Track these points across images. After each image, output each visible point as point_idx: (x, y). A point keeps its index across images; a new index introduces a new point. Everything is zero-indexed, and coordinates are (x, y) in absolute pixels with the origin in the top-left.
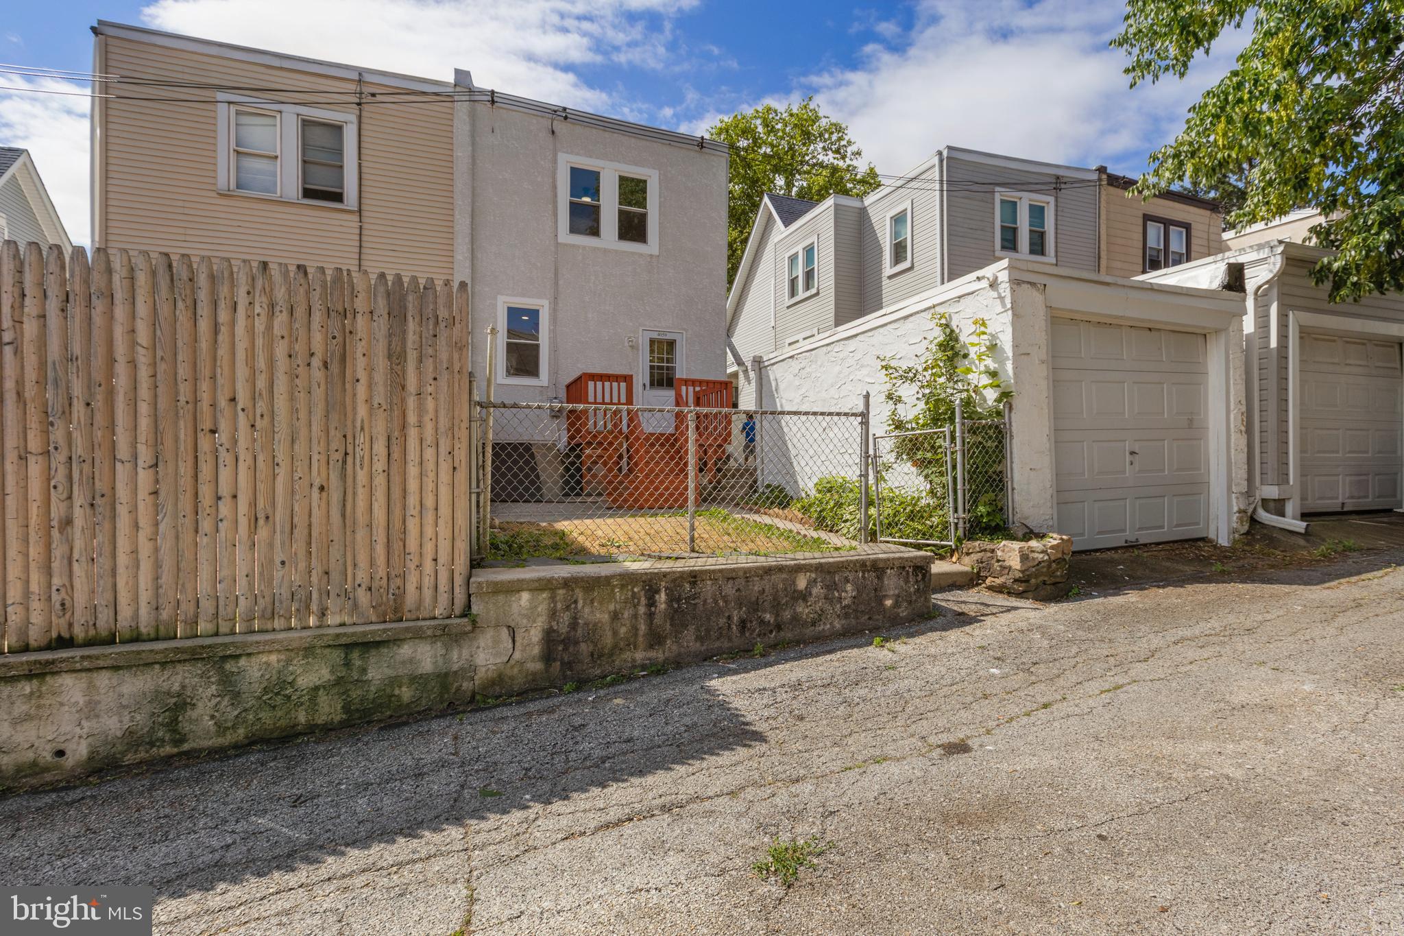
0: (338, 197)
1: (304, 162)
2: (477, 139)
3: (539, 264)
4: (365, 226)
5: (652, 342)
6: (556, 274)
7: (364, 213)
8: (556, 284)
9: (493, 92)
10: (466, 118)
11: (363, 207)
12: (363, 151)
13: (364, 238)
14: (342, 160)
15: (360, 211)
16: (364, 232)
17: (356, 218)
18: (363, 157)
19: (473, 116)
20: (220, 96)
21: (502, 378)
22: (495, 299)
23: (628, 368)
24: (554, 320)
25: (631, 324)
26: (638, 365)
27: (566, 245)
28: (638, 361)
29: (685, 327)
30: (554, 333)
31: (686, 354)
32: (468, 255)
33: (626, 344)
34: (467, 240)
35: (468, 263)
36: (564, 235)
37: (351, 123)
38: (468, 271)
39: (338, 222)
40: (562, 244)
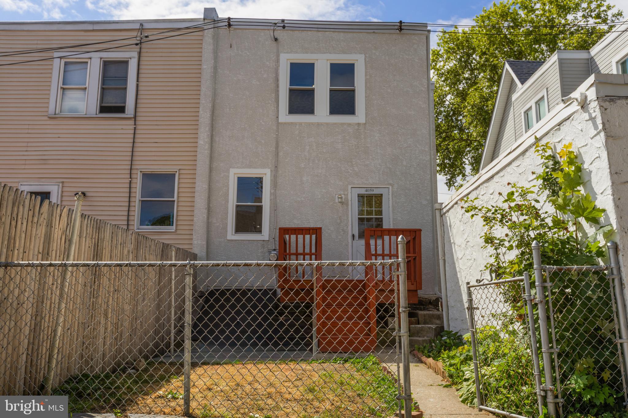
0: (121, 109)
1: (103, 89)
2: (219, 54)
3: (263, 141)
4: (138, 127)
5: (360, 196)
6: (277, 147)
7: (138, 118)
8: (277, 154)
9: (230, 19)
10: (211, 41)
11: (138, 114)
12: (141, 75)
13: (137, 136)
14: (126, 84)
15: (135, 117)
16: (137, 132)
17: (132, 122)
18: (140, 80)
19: (216, 39)
20: (56, 54)
21: (231, 235)
22: (228, 171)
23: (339, 221)
24: (275, 184)
25: (341, 183)
26: (348, 218)
27: (285, 123)
28: (347, 215)
29: (391, 182)
30: (274, 195)
31: (393, 206)
32: (208, 140)
33: (337, 201)
34: (207, 129)
35: (207, 146)
36: (285, 117)
37: (134, 57)
38: (207, 152)
39: (120, 127)
40: (282, 123)
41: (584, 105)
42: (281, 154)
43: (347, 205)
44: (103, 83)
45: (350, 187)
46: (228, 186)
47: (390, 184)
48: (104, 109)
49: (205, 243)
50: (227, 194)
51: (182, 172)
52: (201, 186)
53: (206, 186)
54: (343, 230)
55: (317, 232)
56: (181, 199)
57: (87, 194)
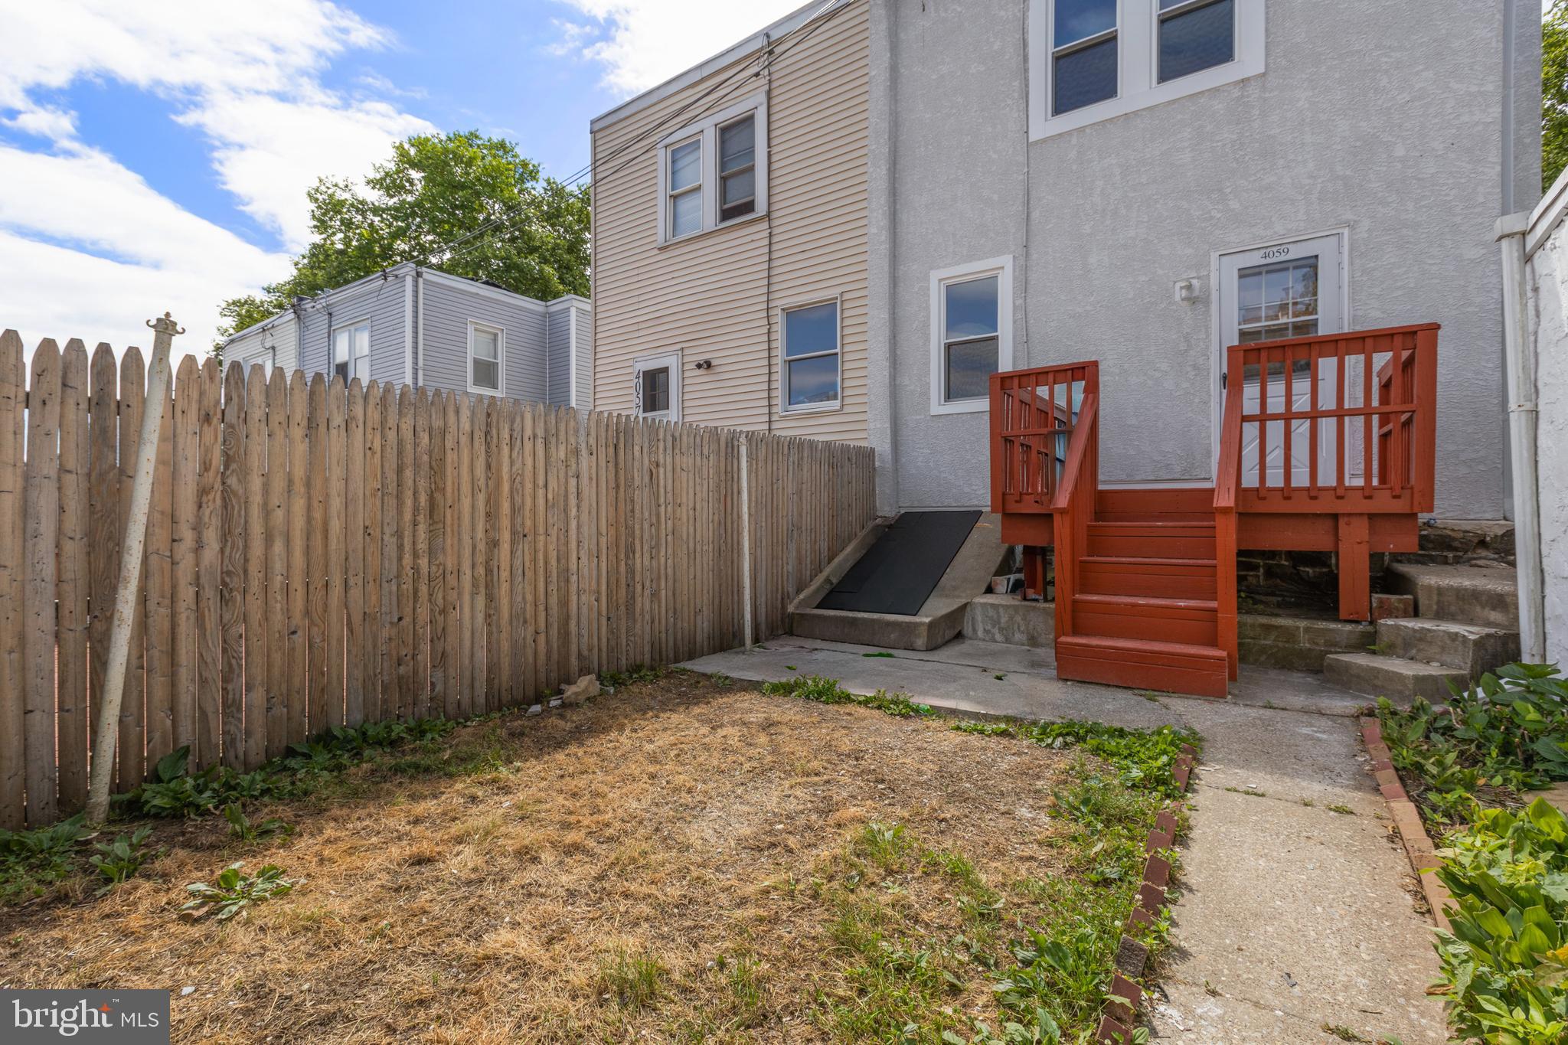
0: (748, 207)
1: (722, 179)
2: (901, 36)
4: (774, 231)
5: (1247, 274)
6: (1027, 202)
7: (773, 215)
8: (1028, 218)
10: (882, 11)
11: (772, 208)
12: (773, 134)
13: (773, 248)
14: (754, 160)
15: (769, 214)
16: (774, 239)
17: (765, 224)
18: (773, 142)
19: (893, 4)
21: (938, 407)
22: (927, 278)
23: (1183, 346)
24: (1023, 286)
25: (1189, 251)
26: (1208, 335)
27: (1044, 141)
28: (1207, 328)
29: (1349, 216)
30: (1023, 312)
31: (1353, 282)
32: (884, 222)
33: (1177, 298)
34: (883, 200)
35: (884, 236)
36: (1043, 125)
37: (761, 104)
38: (884, 248)
39: (749, 239)
40: (1036, 143)
42: (1035, 215)
43: (1207, 302)
44: (722, 169)
45: (1214, 256)
46: (927, 308)
47: (1348, 224)
48: (726, 214)
49: (888, 425)
50: (926, 325)
51: (846, 296)
52: (878, 316)
53: (885, 315)
54: (1195, 367)
55: (1085, 372)
56: (847, 349)
57: (714, 363)
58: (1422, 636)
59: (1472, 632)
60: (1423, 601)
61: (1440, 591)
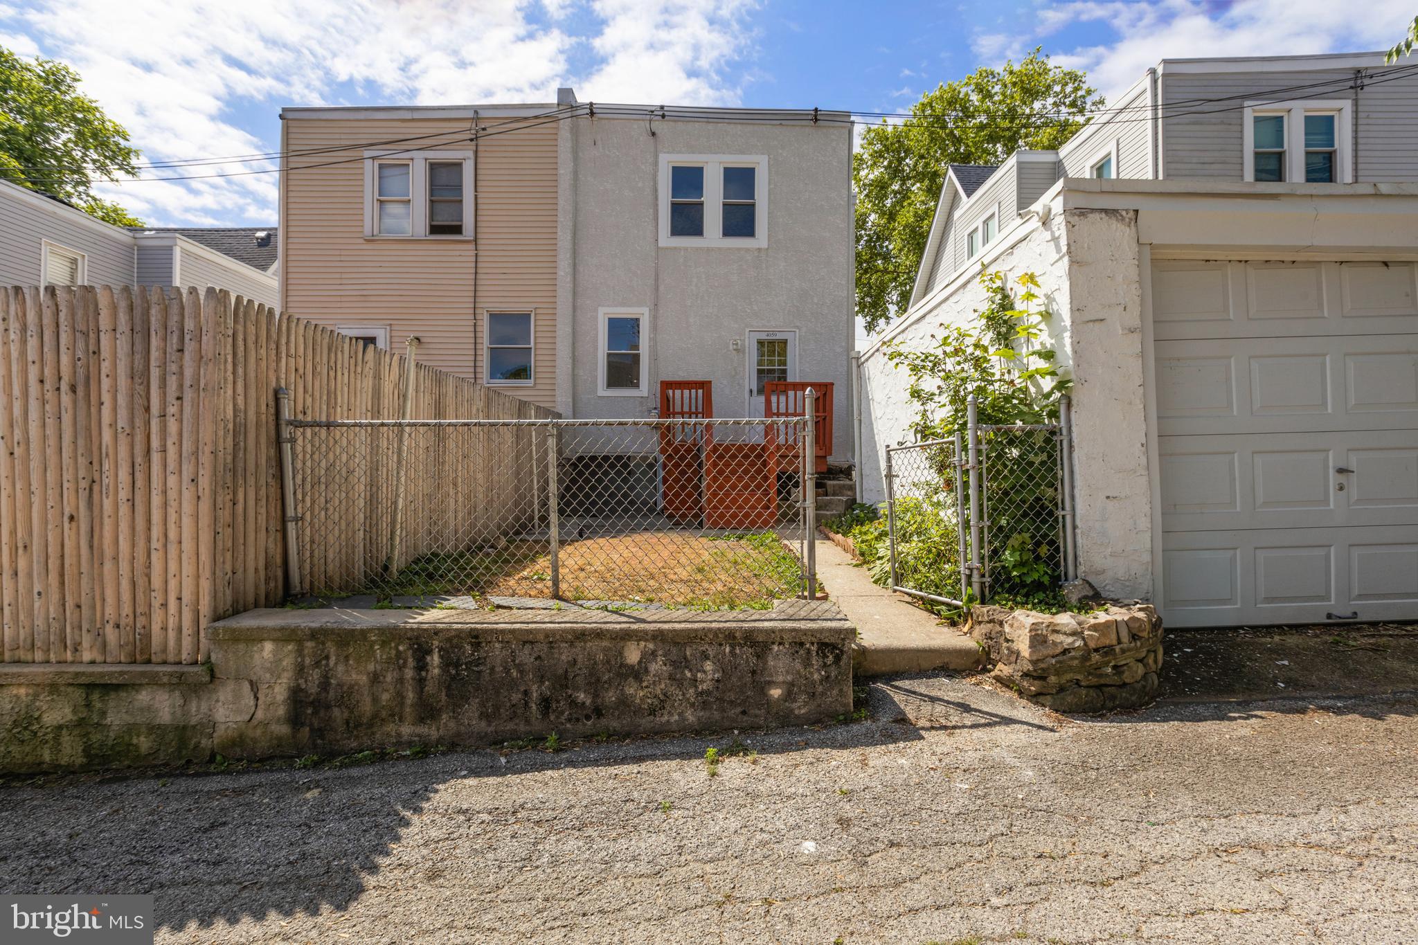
0: (457, 230)
1: (432, 202)
2: (580, 154)
3: (639, 272)
4: (480, 253)
5: (761, 343)
6: (657, 280)
7: (479, 242)
8: (657, 289)
9: (591, 104)
10: (568, 135)
11: (479, 236)
12: (479, 184)
13: (479, 265)
14: (461, 195)
15: (476, 240)
16: (480, 259)
17: (472, 246)
18: (479, 189)
19: (575, 132)
20: (367, 154)
21: (602, 391)
22: (596, 311)
23: (733, 373)
24: (654, 328)
25: (736, 326)
26: (744, 369)
27: (667, 248)
28: (744, 365)
29: (798, 324)
30: (653, 341)
31: (800, 355)
32: (569, 270)
33: (731, 347)
34: (568, 256)
35: (569, 278)
36: (666, 239)
37: (469, 158)
38: (569, 286)
39: (458, 253)
40: (662, 248)
41: (1046, 222)
42: (662, 288)
43: (744, 352)
44: (432, 194)
45: (747, 330)
46: (596, 329)
47: (797, 327)
48: (435, 229)
49: (570, 400)
50: (595, 340)
51: (539, 311)
52: (563, 329)
53: (569, 330)
54: (739, 384)
55: (705, 386)
56: (539, 346)
57: (423, 340)
58: (830, 502)
59: (844, 499)
60: (829, 490)
61: (834, 486)
